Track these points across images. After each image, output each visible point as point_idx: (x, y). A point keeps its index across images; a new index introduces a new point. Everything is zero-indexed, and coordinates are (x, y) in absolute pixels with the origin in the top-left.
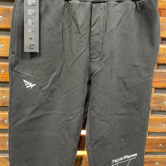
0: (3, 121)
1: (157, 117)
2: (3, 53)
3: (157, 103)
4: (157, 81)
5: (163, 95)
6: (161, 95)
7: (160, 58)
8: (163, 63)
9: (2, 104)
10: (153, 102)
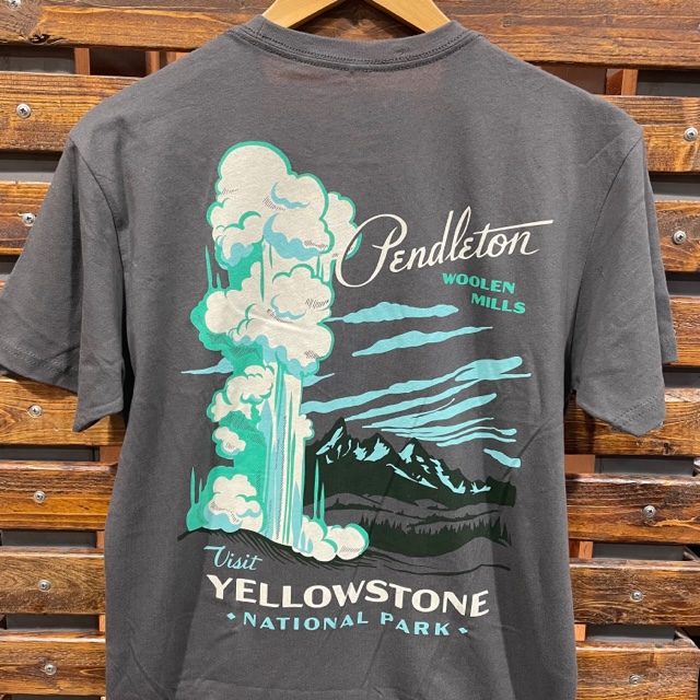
0: (39, 666)
1: (609, 649)
2: (40, 433)
3: (603, 597)
4: (596, 517)
5: (623, 567)
6: (617, 567)
7: (603, 437)
8: (614, 453)
9: (35, 609)
10: (588, 592)
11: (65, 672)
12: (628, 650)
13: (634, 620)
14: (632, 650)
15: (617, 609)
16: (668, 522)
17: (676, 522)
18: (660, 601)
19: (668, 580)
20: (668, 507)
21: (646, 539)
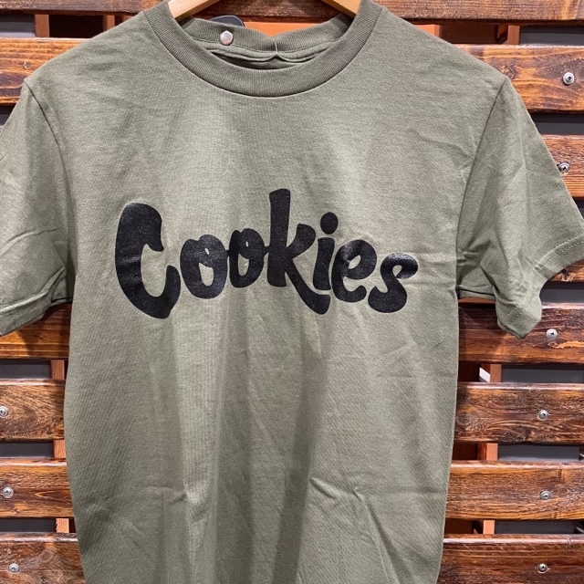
11: (22, 495)
12: (537, 467)
13: (542, 437)
14: (542, 467)
15: (526, 428)
16: (569, 344)
17: (576, 344)
18: (565, 419)
19: (571, 399)
20: (569, 330)
21: (549, 361)
